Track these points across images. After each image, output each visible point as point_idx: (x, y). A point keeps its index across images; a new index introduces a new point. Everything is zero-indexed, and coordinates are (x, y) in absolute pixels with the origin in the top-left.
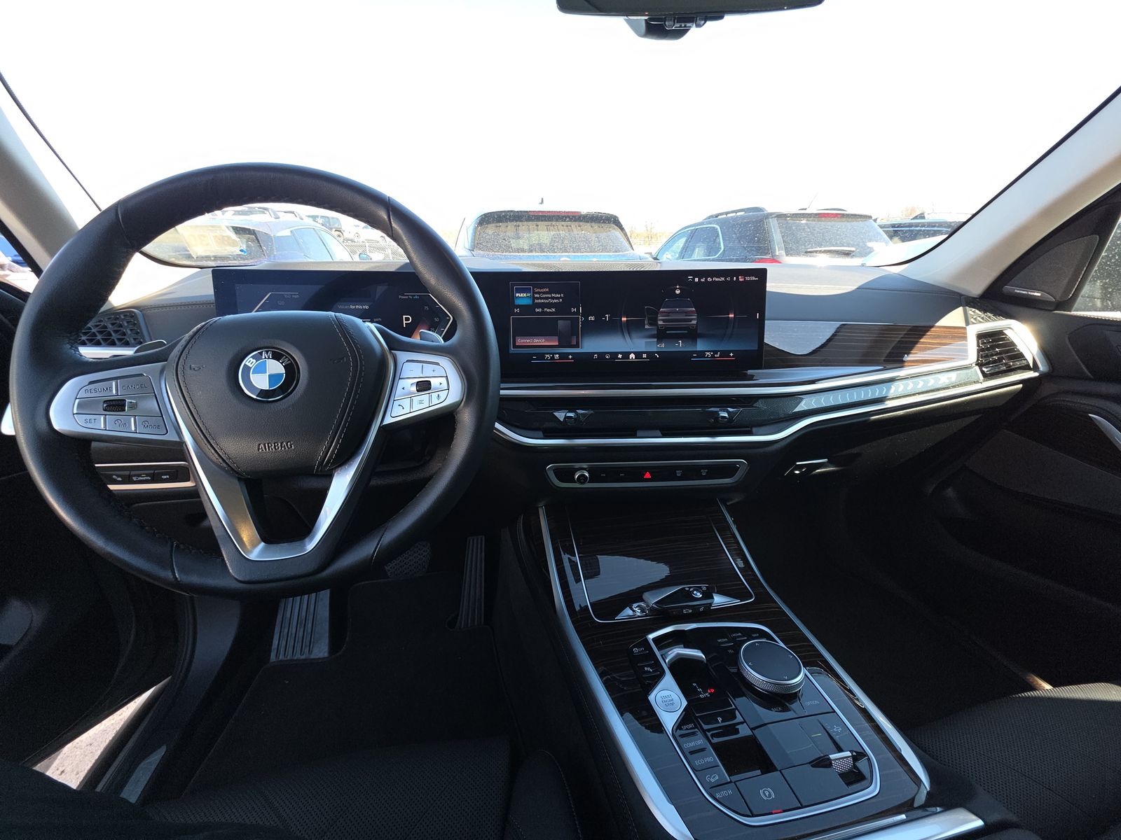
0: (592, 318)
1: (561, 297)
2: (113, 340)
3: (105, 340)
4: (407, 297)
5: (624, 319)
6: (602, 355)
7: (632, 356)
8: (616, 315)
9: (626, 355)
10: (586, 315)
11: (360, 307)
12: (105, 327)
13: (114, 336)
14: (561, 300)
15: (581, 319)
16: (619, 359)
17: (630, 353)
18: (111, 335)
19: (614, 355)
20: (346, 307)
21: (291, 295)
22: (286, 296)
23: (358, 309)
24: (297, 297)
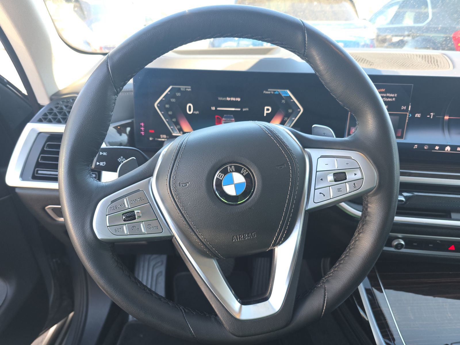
0: (418, 115)
1: (394, 97)
2: (59, 119)
3: (55, 119)
4: (269, 93)
5: (447, 118)
6: (421, 146)
7: (448, 149)
8: (440, 113)
9: (442, 147)
10: (413, 112)
11: (234, 99)
12: (62, 109)
13: (59, 117)
14: (394, 99)
15: (409, 115)
16: (436, 150)
17: (447, 146)
18: (57, 116)
19: (432, 146)
20: (224, 99)
21: (186, 88)
22: (182, 89)
23: (233, 101)
24: (190, 90)
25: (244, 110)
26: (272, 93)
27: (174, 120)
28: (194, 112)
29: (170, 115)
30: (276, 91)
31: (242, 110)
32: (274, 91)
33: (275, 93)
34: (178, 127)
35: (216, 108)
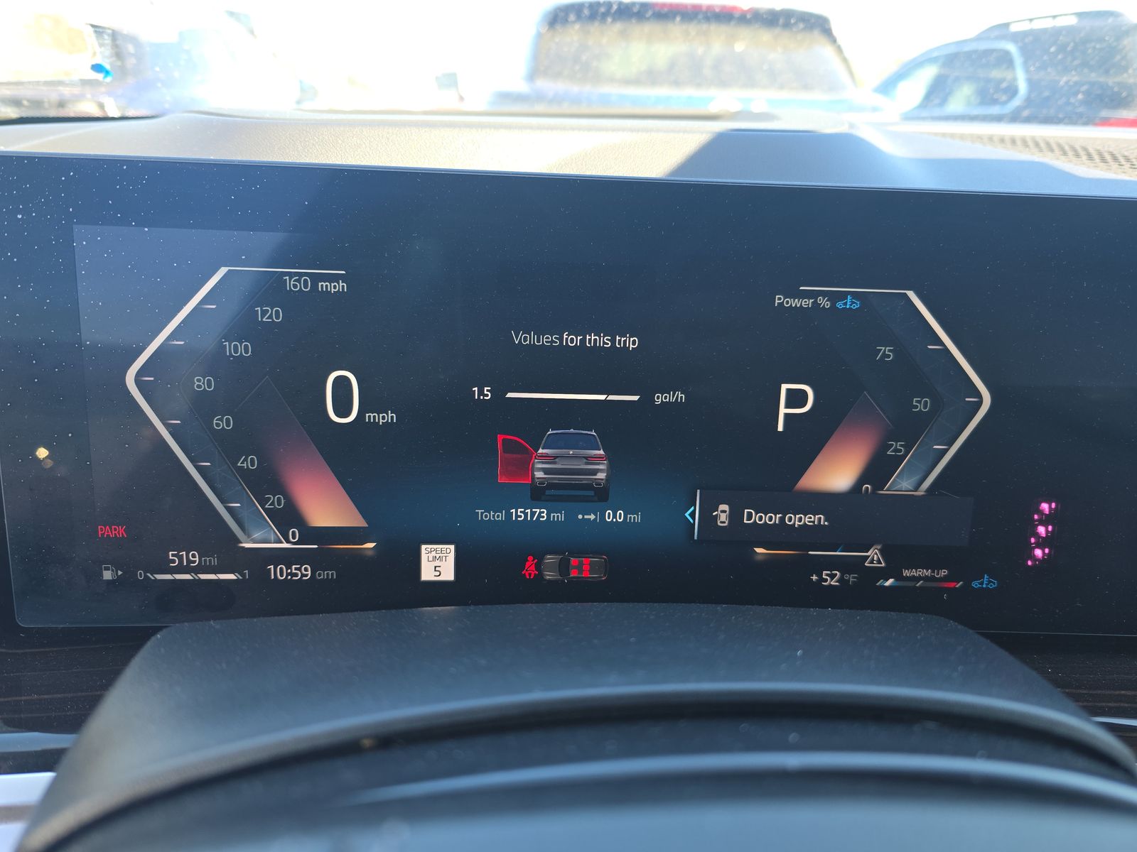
4: (806, 303)
11: (605, 341)
20: (546, 340)
21: (316, 279)
22: (290, 284)
23: (596, 349)
24: (341, 286)
25: (659, 399)
26: (824, 303)
27: (248, 463)
28: (369, 416)
29: (220, 436)
30: (843, 296)
31: (647, 399)
32: (834, 297)
33: (840, 305)
34: (276, 502)
35: (498, 394)
